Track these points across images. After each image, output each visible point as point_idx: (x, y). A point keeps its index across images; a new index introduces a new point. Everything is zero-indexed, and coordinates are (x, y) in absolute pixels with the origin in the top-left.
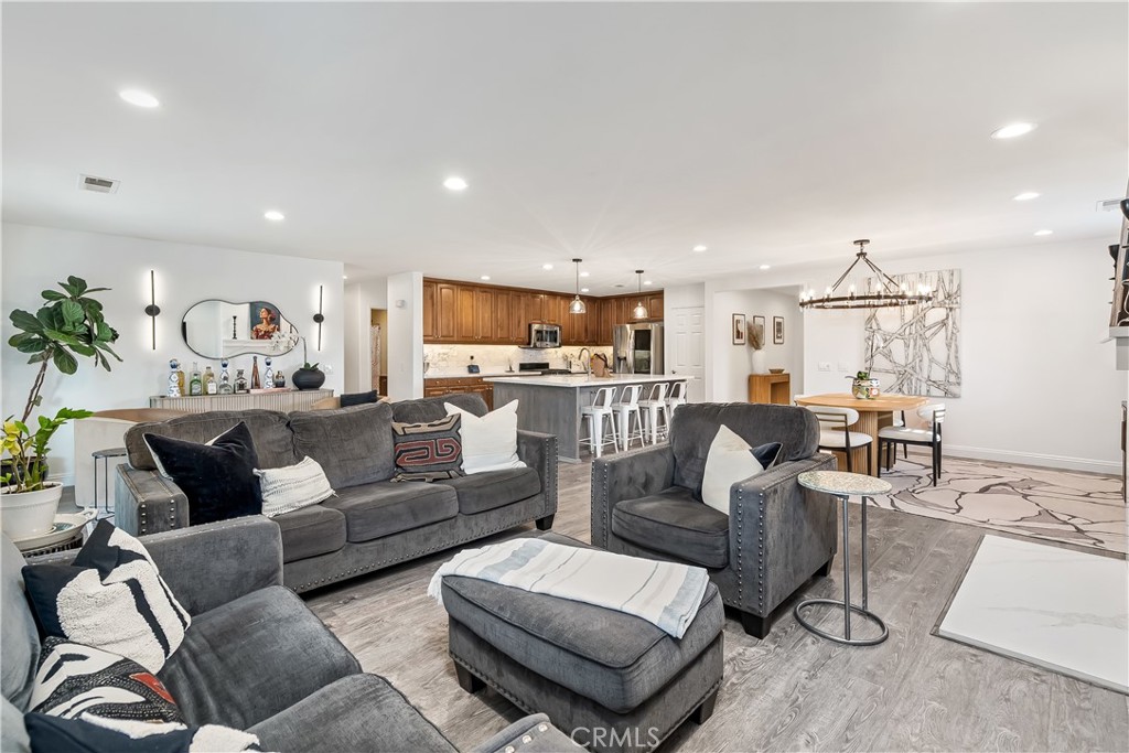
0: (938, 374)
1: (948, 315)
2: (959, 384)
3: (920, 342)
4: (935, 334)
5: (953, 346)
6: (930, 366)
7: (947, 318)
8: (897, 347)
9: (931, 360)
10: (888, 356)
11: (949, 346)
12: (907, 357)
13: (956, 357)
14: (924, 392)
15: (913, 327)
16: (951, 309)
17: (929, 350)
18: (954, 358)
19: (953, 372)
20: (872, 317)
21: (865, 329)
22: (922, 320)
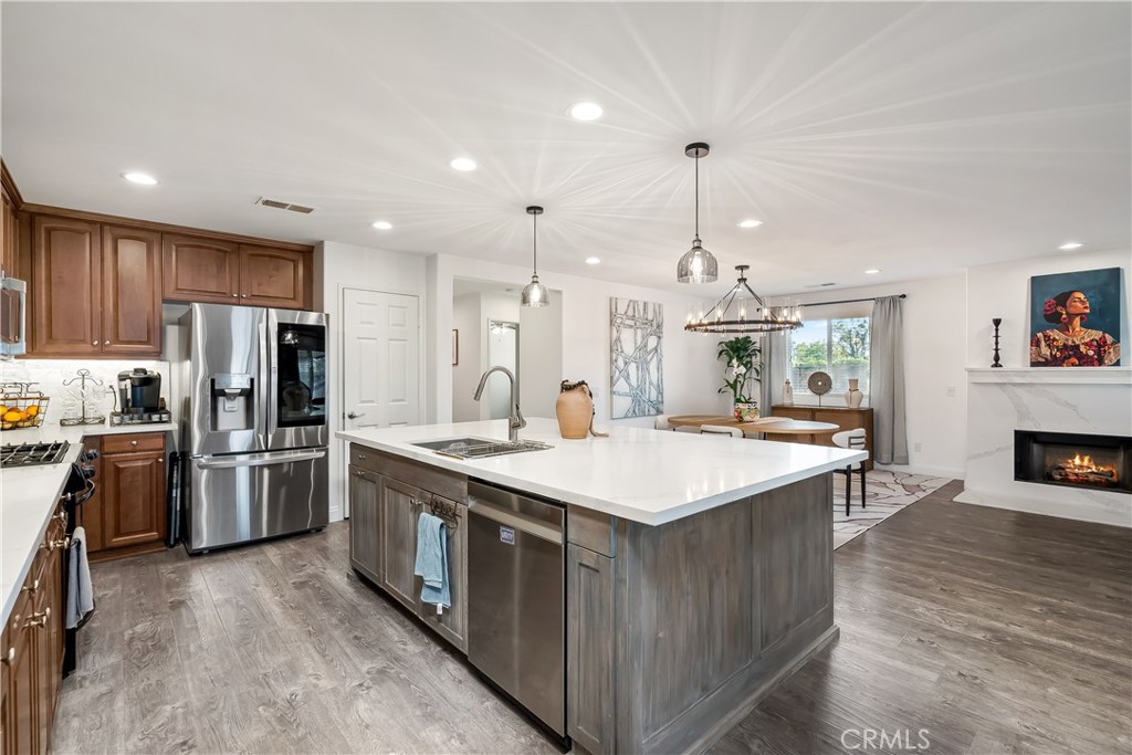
0: (654, 395)
1: (658, 343)
2: (663, 401)
3: (645, 365)
4: (652, 359)
5: (660, 370)
6: (650, 388)
7: (658, 345)
9: (651, 383)
10: (627, 378)
11: (658, 370)
12: (638, 380)
15: (641, 352)
17: (649, 373)
18: (660, 380)
19: (660, 393)
20: (618, 339)
21: (611, 351)
22: (646, 346)
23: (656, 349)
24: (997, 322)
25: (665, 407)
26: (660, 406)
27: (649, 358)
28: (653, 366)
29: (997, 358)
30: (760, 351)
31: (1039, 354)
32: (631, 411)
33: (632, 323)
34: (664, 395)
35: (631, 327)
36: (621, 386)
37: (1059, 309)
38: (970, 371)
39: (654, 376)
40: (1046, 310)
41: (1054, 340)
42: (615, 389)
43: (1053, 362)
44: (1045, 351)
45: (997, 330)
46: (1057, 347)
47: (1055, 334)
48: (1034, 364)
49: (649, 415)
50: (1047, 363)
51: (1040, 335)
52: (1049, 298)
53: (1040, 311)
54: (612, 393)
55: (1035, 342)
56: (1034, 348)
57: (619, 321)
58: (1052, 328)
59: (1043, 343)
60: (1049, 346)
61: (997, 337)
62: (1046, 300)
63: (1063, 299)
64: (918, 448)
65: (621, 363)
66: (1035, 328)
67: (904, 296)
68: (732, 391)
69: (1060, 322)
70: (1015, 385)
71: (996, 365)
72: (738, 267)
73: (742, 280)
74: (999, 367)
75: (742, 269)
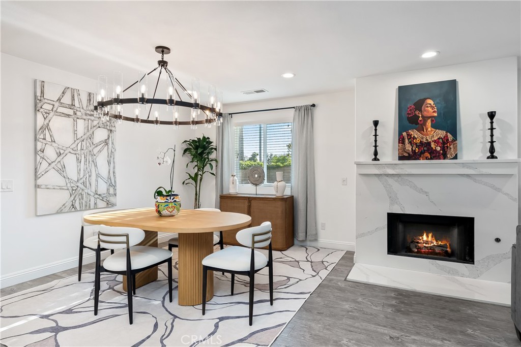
0: (103, 188)
1: (109, 136)
2: (115, 195)
3: (89, 158)
4: (100, 151)
5: (112, 163)
6: (97, 181)
7: (109, 138)
8: (70, 161)
9: (98, 176)
10: (62, 170)
11: (109, 163)
12: (79, 173)
13: (114, 173)
14: (92, 205)
15: (84, 143)
16: (111, 131)
17: (96, 166)
18: (112, 173)
19: (112, 185)
20: (46, 127)
21: (36, 140)
22: (91, 137)
23: (106, 142)
24: (376, 123)
25: (118, 200)
26: (112, 199)
27: (96, 151)
28: (102, 160)
29: (376, 153)
30: (216, 149)
31: (404, 150)
32: (69, 205)
33: (71, 112)
34: (117, 188)
35: (68, 116)
36: (52, 178)
37: (417, 112)
38: (359, 164)
39: (103, 170)
40: (408, 114)
41: (414, 138)
42: (39, 182)
43: (413, 156)
44: (408, 147)
45: (376, 130)
46: (416, 144)
47: (415, 133)
48: (401, 158)
49: (95, 208)
50: (409, 158)
51: (404, 134)
52: (410, 104)
53: (404, 114)
54: (37, 186)
55: (401, 140)
56: (400, 145)
57: (47, 107)
58: (412, 129)
59: (407, 141)
60: (410, 143)
61: (376, 135)
62: (409, 106)
63: (419, 105)
64: (323, 225)
65: (50, 153)
66: (402, 128)
67: (314, 105)
68: (193, 182)
69: (418, 124)
70: (387, 175)
71: (376, 159)
72: (157, 48)
73: (163, 63)
74: (378, 160)
75: (163, 51)
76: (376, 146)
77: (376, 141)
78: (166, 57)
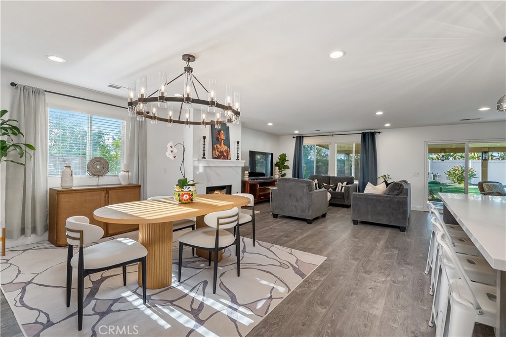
24: (204, 138)
29: (204, 155)
31: (215, 154)
37: (219, 136)
40: (216, 136)
41: (218, 148)
44: (216, 152)
45: (204, 141)
46: (219, 151)
47: (218, 146)
48: (214, 158)
51: (215, 146)
52: (216, 131)
58: (218, 144)
59: (216, 150)
61: (204, 145)
63: (219, 133)
69: (219, 141)
72: (184, 56)
73: (189, 70)
74: (205, 158)
75: (189, 59)
76: (204, 151)
77: (204, 148)
78: (191, 64)
